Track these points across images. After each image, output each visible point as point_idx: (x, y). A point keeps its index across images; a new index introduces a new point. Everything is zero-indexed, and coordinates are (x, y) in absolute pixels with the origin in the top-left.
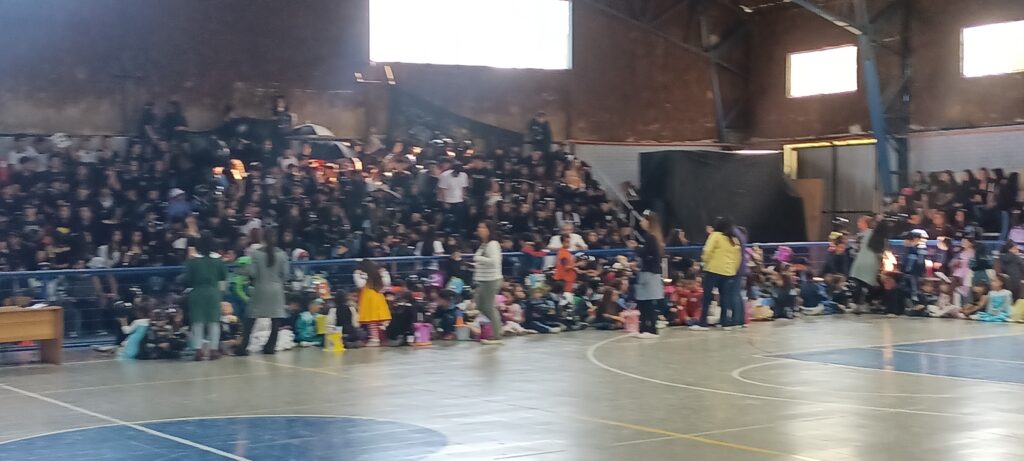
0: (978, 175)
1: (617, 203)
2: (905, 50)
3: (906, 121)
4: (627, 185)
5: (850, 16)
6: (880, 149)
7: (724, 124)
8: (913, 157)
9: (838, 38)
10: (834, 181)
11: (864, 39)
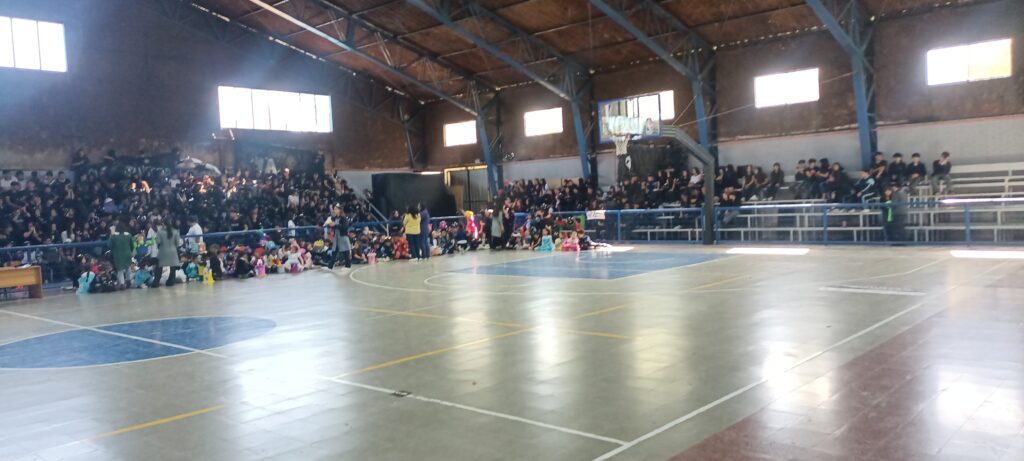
0: (534, 182)
1: (361, 200)
2: (499, 123)
3: (502, 157)
4: (366, 191)
5: (472, 107)
6: (490, 170)
7: (414, 160)
8: (504, 174)
9: (467, 117)
10: (468, 185)
11: (479, 118)
